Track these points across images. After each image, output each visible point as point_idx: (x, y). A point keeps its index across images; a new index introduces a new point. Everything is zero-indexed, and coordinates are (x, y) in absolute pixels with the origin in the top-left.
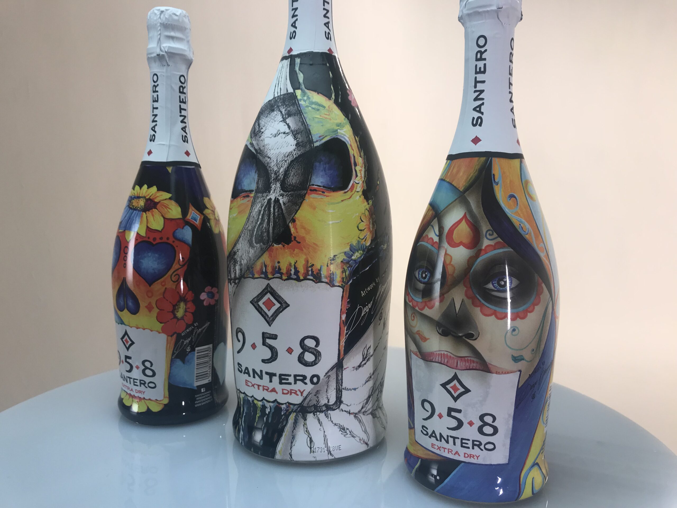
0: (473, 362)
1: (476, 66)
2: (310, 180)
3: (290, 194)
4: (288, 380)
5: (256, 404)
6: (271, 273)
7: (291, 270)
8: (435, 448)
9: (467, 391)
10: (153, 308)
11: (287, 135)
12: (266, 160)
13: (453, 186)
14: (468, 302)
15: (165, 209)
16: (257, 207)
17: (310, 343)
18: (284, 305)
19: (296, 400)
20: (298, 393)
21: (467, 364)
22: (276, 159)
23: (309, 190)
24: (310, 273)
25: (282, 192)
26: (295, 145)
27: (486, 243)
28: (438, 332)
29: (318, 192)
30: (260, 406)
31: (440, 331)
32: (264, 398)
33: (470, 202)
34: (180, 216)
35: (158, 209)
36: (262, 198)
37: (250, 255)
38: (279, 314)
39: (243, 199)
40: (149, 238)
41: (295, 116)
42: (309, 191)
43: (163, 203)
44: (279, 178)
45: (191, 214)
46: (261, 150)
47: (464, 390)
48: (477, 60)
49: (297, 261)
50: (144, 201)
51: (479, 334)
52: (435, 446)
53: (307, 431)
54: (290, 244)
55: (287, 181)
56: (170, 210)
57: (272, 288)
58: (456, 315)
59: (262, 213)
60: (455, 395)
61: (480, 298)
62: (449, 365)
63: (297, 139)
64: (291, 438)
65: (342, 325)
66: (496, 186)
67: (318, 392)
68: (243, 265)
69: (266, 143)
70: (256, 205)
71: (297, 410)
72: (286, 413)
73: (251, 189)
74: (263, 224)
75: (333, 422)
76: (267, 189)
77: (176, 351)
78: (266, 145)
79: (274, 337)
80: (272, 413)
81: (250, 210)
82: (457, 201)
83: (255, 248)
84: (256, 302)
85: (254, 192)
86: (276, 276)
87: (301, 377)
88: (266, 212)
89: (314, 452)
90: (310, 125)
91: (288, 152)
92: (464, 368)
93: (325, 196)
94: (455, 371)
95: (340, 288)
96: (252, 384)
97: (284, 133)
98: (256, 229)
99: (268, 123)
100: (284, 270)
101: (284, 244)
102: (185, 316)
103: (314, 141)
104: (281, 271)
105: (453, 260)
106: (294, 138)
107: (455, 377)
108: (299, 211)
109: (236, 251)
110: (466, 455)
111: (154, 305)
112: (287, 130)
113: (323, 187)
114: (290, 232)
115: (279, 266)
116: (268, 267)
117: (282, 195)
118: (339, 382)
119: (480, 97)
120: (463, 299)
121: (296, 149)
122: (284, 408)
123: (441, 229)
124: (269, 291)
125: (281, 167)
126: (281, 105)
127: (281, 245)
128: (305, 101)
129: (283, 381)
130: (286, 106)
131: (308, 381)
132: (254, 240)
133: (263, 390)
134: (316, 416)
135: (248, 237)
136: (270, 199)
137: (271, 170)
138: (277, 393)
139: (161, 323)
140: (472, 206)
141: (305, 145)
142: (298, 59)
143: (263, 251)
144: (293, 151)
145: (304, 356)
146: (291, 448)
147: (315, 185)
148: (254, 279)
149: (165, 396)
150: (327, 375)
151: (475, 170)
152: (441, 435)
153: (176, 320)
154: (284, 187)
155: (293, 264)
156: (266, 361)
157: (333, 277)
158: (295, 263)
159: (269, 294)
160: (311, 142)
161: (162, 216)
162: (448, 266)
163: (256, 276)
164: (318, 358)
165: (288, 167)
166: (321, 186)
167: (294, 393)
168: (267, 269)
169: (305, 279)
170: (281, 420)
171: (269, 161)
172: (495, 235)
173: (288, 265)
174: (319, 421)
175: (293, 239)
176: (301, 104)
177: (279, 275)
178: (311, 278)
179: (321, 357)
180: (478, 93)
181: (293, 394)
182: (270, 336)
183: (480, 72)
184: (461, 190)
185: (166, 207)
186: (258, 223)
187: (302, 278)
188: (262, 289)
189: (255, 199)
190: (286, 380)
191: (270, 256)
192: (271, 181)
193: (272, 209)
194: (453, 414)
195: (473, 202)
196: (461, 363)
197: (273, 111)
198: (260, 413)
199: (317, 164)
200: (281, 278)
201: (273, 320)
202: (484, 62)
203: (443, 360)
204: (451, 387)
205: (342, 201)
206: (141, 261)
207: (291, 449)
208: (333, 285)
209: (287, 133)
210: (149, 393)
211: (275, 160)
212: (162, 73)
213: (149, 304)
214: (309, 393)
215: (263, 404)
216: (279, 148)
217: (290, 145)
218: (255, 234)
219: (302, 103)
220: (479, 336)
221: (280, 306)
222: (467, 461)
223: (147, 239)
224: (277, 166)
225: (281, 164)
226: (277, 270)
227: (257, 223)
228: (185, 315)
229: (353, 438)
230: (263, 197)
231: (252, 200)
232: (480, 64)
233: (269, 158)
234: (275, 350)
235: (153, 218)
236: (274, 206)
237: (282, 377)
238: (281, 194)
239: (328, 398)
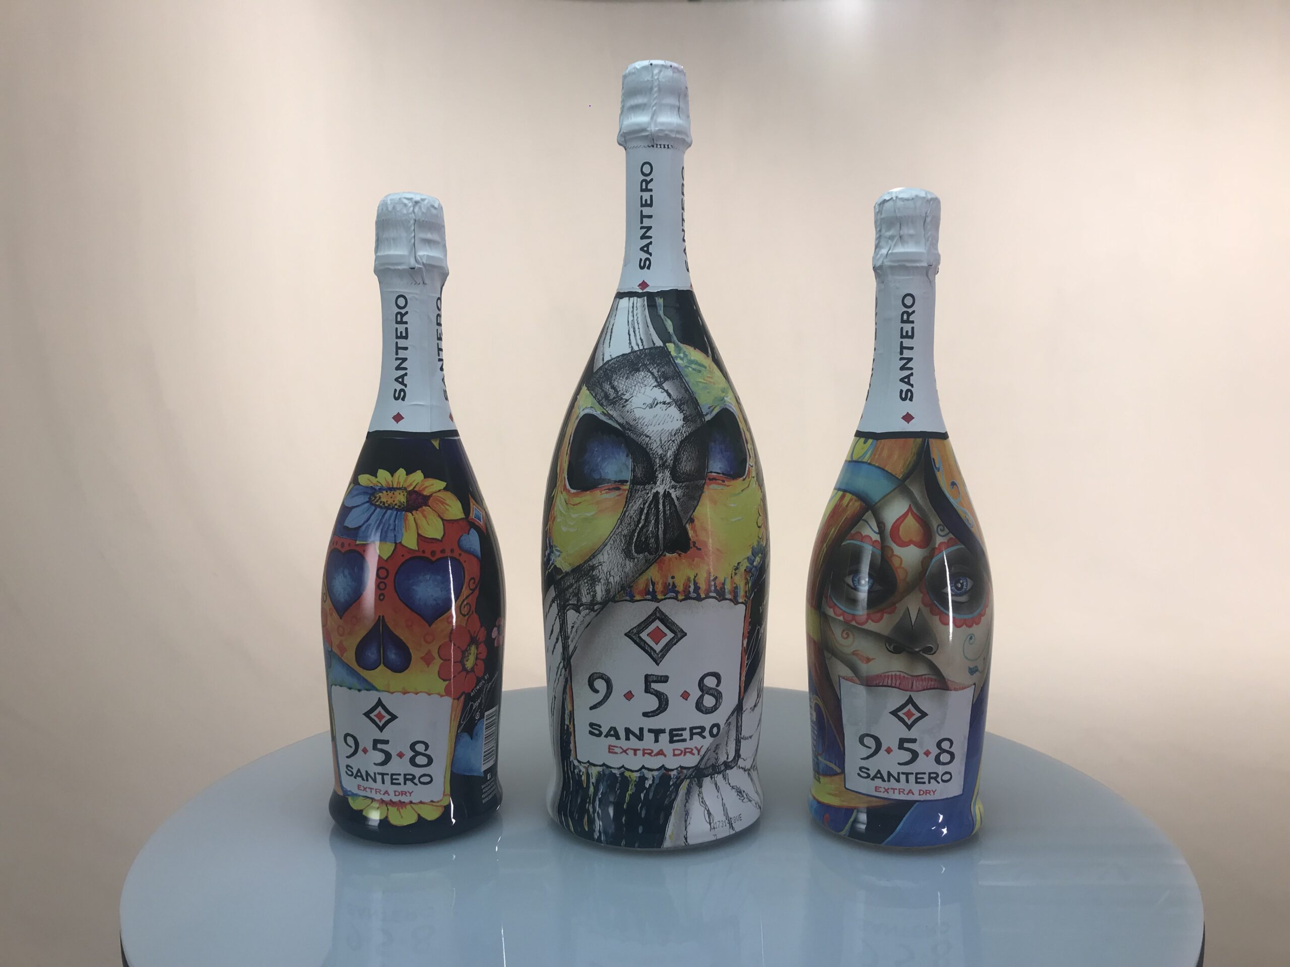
0: (932, 680)
1: (902, 329)
2: (708, 466)
3: (685, 486)
4: (681, 735)
5: (627, 777)
6: (662, 592)
7: (690, 587)
8: (881, 792)
9: (924, 715)
10: (434, 658)
11: (668, 406)
12: (643, 440)
13: (887, 472)
14: (926, 611)
15: (442, 506)
16: (637, 504)
17: (710, 682)
18: (679, 634)
19: (691, 761)
20: (695, 751)
21: (924, 683)
22: (659, 438)
23: (707, 479)
24: (713, 588)
25: (673, 483)
26: (682, 419)
27: (939, 540)
28: (888, 650)
29: (717, 481)
30: (634, 779)
31: (891, 648)
32: (643, 766)
33: (913, 493)
34: (463, 516)
35: (430, 505)
36: (644, 492)
37: (627, 570)
38: (672, 647)
39: (607, 493)
40: (424, 552)
41: (673, 379)
42: (708, 481)
43: (438, 496)
44: (667, 464)
45: (473, 511)
46: (631, 426)
47: (920, 715)
48: (903, 321)
49: (697, 574)
50: (406, 495)
51: (938, 647)
52: (880, 789)
53: (703, 802)
54: (689, 552)
55: (679, 467)
56: (447, 507)
57: (662, 613)
58: (912, 626)
59: (645, 511)
60: (909, 722)
61: (938, 605)
62: (902, 688)
63: (684, 412)
64: (684, 816)
65: (744, 654)
66: (938, 472)
67: (717, 747)
68: (613, 583)
69: (637, 416)
70: (635, 501)
71: (691, 774)
72: (676, 781)
73: (624, 479)
74: (648, 526)
75: (731, 785)
76: (650, 478)
77: (463, 721)
78: (639, 418)
79: (664, 679)
80: (655, 785)
81: (625, 507)
82: (896, 491)
83: (636, 560)
84: (635, 634)
85: (629, 483)
86: (668, 596)
87: (699, 729)
88: (652, 510)
89: (714, 828)
90: (695, 393)
91: (675, 429)
92: (921, 688)
93: (725, 485)
94: (909, 693)
95: (744, 605)
96: (622, 749)
97: (664, 403)
98: (636, 534)
99: (633, 388)
100: (680, 588)
101: (680, 552)
102: (475, 667)
103: (704, 413)
104: (676, 589)
105: (903, 562)
106: (680, 411)
107: (910, 701)
108: (698, 507)
109: (596, 565)
110: (922, 793)
111: (436, 655)
112: (668, 400)
113: (723, 474)
114: (688, 536)
115: (673, 583)
116: (658, 584)
117: (674, 487)
118: (739, 729)
119: (908, 366)
120: (919, 608)
121: (685, 425)
122: (674, 775)
123: (881, 525)
124: (658, 617)
125: (669, 449)
126: (650, 363)
127: (676, 554)
128: (682, 359)
129: (675, 738)
130: (657, 366)
131: (706, 734)
132: (633, 548)
133: (643, 755)
134: (713, 779)
135: (622, 545)
136: (657, 493)
137: (653, 453)
138: (665, 756)
139: (444, 680)
140: (917, 497)
141: (695, 419)
142: (660, 299)
143: (648, 564)
144: (682, 428)
145: (703, 701)
146: (686, 828)
147: (714, 472)
148: (633, 602)
149: (446, 794)
150: (728, 723)
151: (913, 454)
152: (889, 774)
153: (464, 673)
154: (675, 476)
155: (692, 577)
156: (650, 714)
157: (737, 592)
158: (695, 577)
159: (657, 621)
160: (701, 415)
161: (439, 516)
162: (898, 570)
163: (638, 597)
164: (719, 701)
165: (678, 450)
166: (719, 473)
167: (689, 752)
168: (655, 588)
169: (708, 597)
170: (668, 793)
171: (649, 441)
172: (947, 531)
173: (685, 580)
174: (717, 784)
175: (691, 545)
176: (678, 363)
177: (673, 595)
178: (714, 594)
179: (722, 700)
180: (906, 361)
181: (688, 754)
182: (658, 678)
183: (907, 337)
184: (900, 478)
185: (443, 503)
186: (640, 526)
187: (703, 596)
188: (647, 615)
189: (631, 492)
190: (679, 736)
191: (661, 569)
192: (656, 469)
193: (661, 507)
194: (906, 745)
195: (917, 491)
196: (918, 683)
197: (638, 370)
198: (634, 789)
199: (712, 444)
200: (676, 598)
201: (663, 656)
202: (911, 325)
203: (894, 682)
204: (904, 714)
205: (742, 491)
206: (414, 587)
207: (686, 830)
208: (736, 602)
209: (669, 403)
210: (419, 793)
211: (658, 440)
212: (415, 296)
213: (427, 654)
214: (708, 750)
215: (642, 775)
216: (661, 424)
217: (675, 419)
218: (634, 541)
219: (678, 361)
220: (937, 649)
221: (674, 636)
222: (922, 800)
223: (422, 555)
224: (662, 448)
225: (667, 446)
226: (670, 587)
227: (638, 526)
228: (476, 664)
229: (749, 802)
230: (646, 490)
231: (626, 494)
232: (907, 327)
233: (647, 436)
234: (664, 696)
235: (426, 520)
236: (664, 502)
237: (674, 732)
238: (673, 485)
239: (727, 752)
